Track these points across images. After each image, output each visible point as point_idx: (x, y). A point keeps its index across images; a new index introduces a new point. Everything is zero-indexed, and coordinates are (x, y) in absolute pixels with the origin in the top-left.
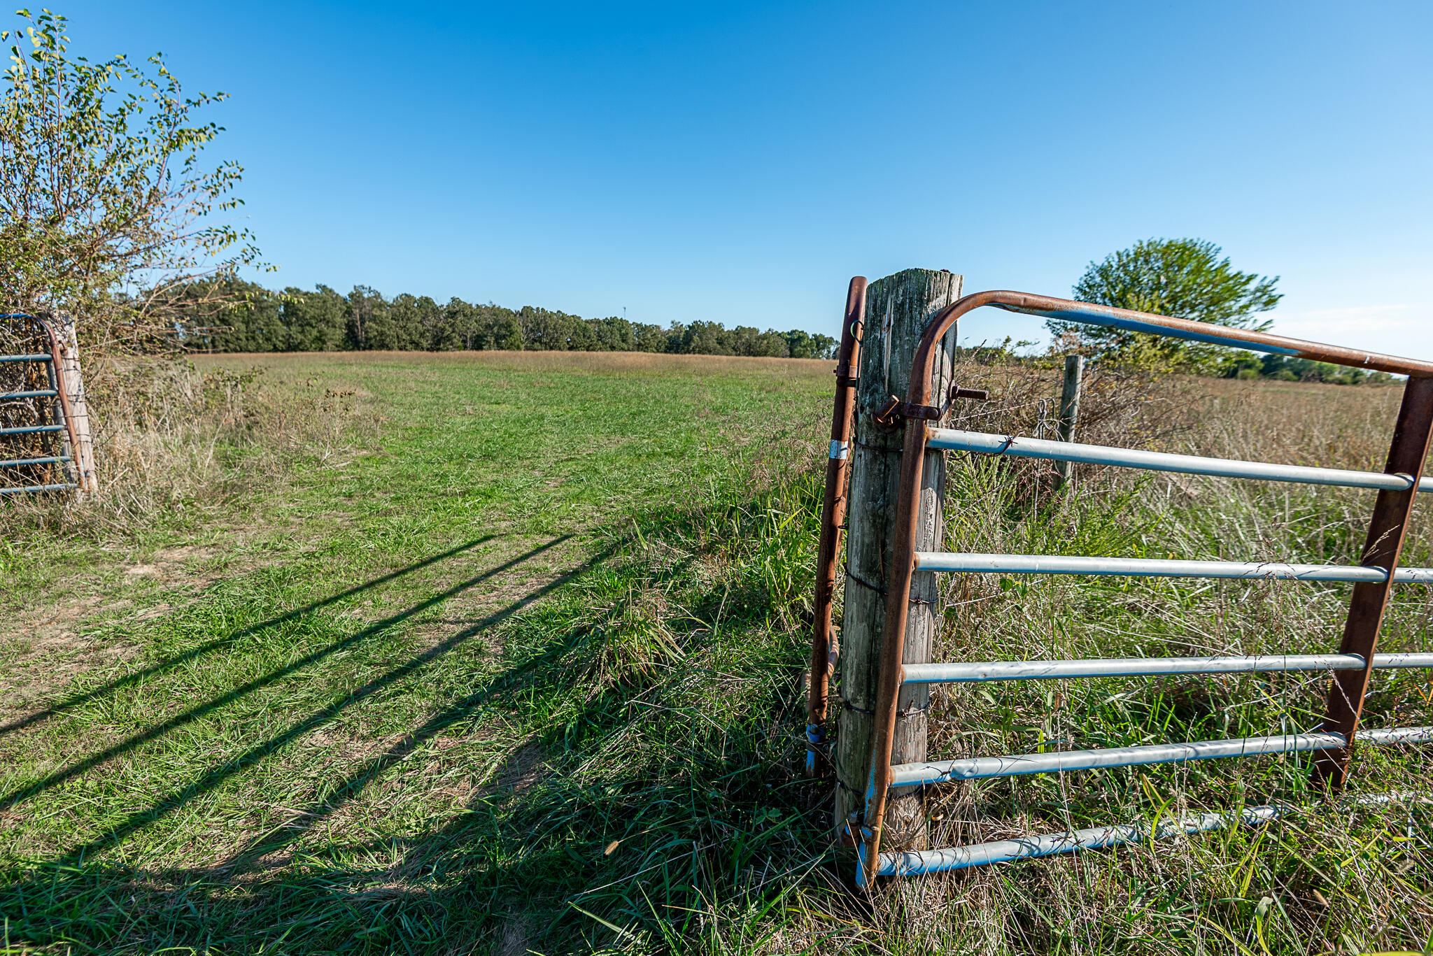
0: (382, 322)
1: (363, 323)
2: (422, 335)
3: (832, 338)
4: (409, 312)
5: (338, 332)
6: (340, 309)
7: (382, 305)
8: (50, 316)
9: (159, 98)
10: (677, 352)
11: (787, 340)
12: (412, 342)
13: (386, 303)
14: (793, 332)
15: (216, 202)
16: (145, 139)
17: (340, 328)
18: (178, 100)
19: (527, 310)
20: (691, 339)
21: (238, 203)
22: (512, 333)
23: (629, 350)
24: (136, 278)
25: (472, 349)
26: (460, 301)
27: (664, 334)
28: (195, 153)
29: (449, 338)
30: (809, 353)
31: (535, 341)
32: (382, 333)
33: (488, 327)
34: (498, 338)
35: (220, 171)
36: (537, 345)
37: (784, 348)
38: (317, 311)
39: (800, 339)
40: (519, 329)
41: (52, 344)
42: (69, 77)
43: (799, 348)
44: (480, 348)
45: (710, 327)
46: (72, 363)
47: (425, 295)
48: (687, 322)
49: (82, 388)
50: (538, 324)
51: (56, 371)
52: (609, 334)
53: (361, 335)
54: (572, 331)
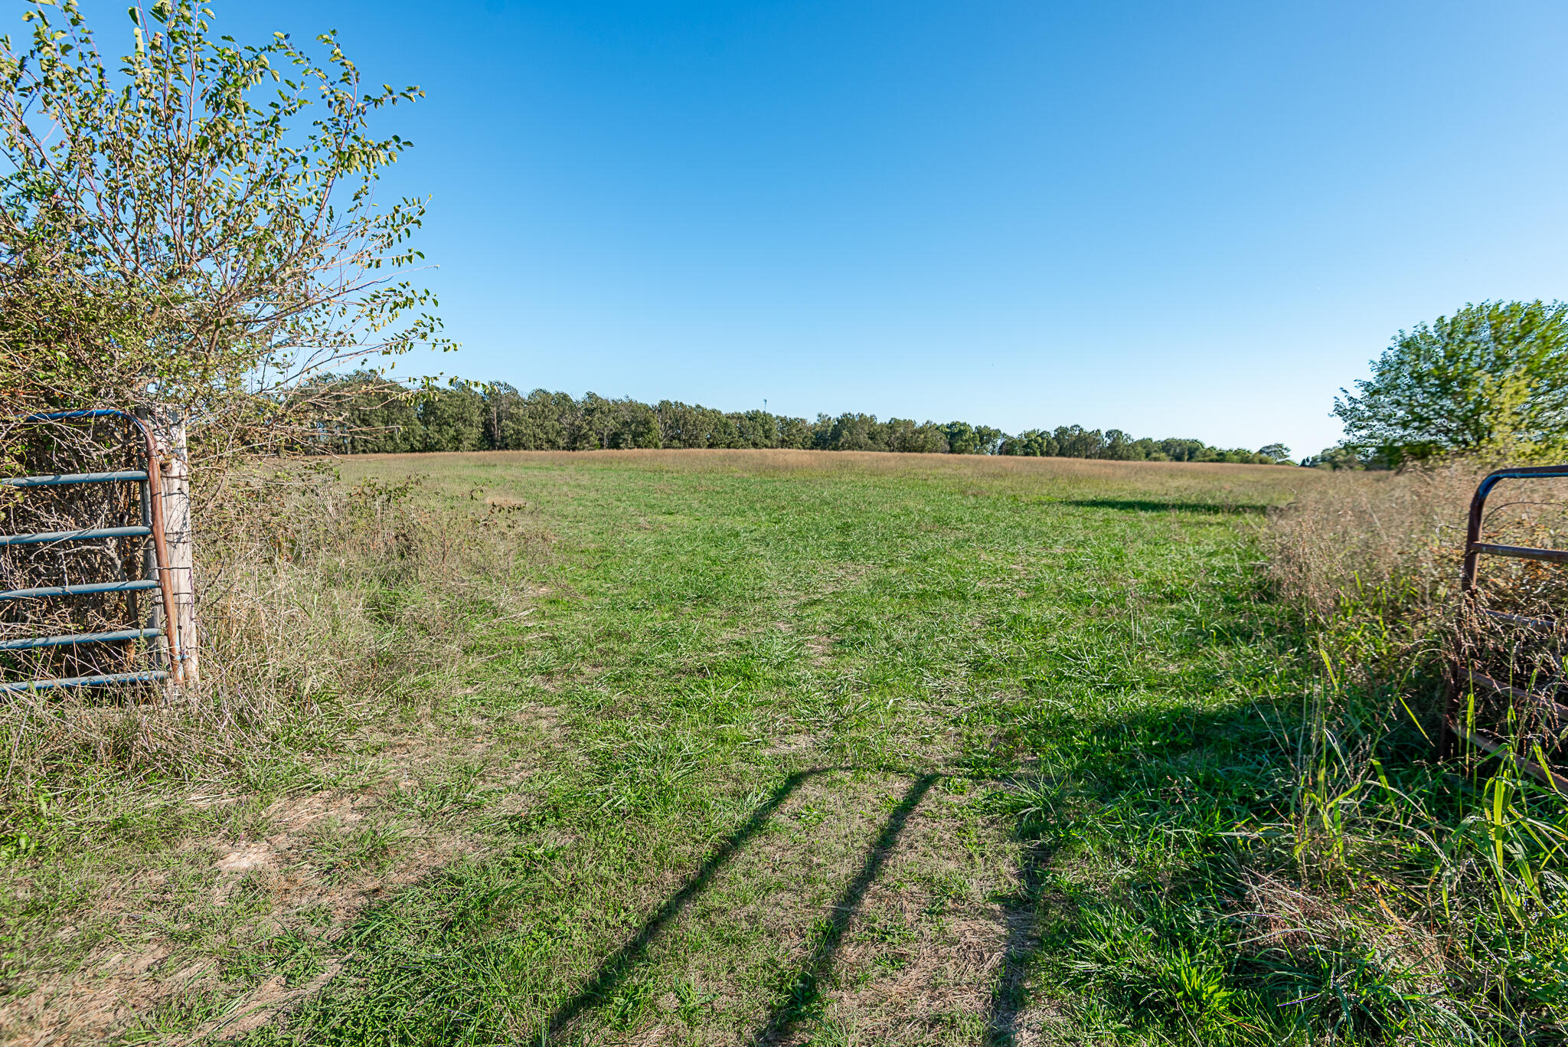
0: (518, 421)
1: (499, 421)
2: (559, 433)
3: (998, 431)
4: (546, 410)
5: (475, 430)
6: (478, 407)
7: (518, 404)
8: (151, 413)
9: (327, 93)
10: (823, 448)
11: (946, 433)
12: (549, 441)
13: (523, 400)
14: (953, 424)
15: (387, 256)
16: (304, 158)
17: (477, 427)
18: (353, 95)
19: (665, 405)
20: (840, 434)
21: (416, 257)
22: (650, 430)
23: (772, 447)
24: (278, 359)
25: (609, 448)
26: (598, 398)
27: (809, 429)
28: (368, 184)
29: (585, 437)
30: (971, 448)
31: (673, 438)
32: (518, 432)
33: (626, 424)
34: (636, 435)
35: (397, 211)
36: (676, 442)
37: (943, 443)
38: (456, 410)
39: (961, 432)
40: (658, 426)
41: (148, 455)
42: (208, 65)
43: (960, 442)
44: (617, 446)
45: (860, 421)
46: (177, 483)
47: (560, 391)
48: (835, 414)
49: (189, 520)
50: (677, 420)
51: (152, 496)
52: (751, 429)
53: (498, 434)
54: (713, 427)
